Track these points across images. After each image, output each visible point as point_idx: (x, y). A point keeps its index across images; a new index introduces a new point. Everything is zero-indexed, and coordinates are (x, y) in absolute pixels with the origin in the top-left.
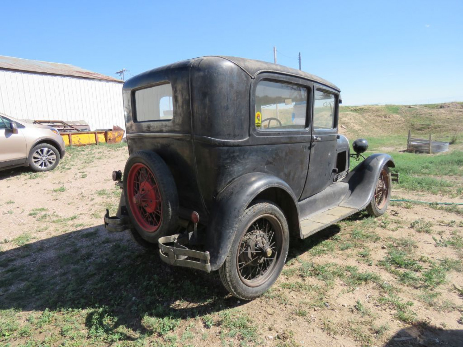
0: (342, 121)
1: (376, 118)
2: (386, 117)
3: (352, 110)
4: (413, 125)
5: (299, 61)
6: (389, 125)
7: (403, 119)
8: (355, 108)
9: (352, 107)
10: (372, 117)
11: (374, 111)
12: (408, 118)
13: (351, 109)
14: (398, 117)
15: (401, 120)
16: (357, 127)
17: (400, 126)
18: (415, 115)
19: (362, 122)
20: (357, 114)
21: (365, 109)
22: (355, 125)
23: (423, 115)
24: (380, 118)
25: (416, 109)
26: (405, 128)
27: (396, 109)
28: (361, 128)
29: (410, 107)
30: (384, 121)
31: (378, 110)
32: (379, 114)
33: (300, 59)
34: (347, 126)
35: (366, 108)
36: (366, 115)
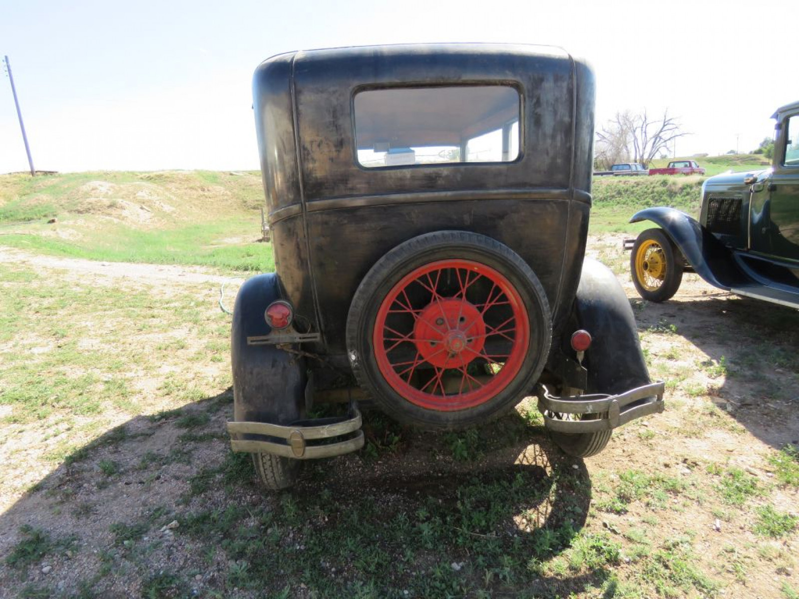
0: (138, 198)
1: (189, 191)
2: (203, 190)
3: (141, 178)
4: (245, 202)
5: (7, 73)
6: (212, 202)
7: (229, 193)
8: (147, 175)
9: (141, 173)
10: (183, 191)
11: (181, 180)
12: (235, 191)
13: (142, 176)
14: (220, 189)
15: (227, 195)
16: (167, 208)
17: (229, 203)
18: (243, 186)
19: (170, 199)
20: (155, 185)
21: (166, 177)
22: (162, 204)
23: (254, 187)
24: (194, 192)
25: (241, 177)
26: (235, 206)
27: (214, 178)
28: (174, 209)
29: (231, 174)
30: (202, 196)
31: (188, 180)
32: (191, 185)
33: (9, 70)
34: (149, 206)
35: (168, 175)
36: (172, 186)
